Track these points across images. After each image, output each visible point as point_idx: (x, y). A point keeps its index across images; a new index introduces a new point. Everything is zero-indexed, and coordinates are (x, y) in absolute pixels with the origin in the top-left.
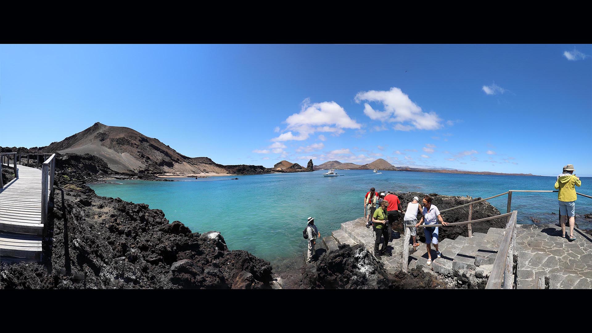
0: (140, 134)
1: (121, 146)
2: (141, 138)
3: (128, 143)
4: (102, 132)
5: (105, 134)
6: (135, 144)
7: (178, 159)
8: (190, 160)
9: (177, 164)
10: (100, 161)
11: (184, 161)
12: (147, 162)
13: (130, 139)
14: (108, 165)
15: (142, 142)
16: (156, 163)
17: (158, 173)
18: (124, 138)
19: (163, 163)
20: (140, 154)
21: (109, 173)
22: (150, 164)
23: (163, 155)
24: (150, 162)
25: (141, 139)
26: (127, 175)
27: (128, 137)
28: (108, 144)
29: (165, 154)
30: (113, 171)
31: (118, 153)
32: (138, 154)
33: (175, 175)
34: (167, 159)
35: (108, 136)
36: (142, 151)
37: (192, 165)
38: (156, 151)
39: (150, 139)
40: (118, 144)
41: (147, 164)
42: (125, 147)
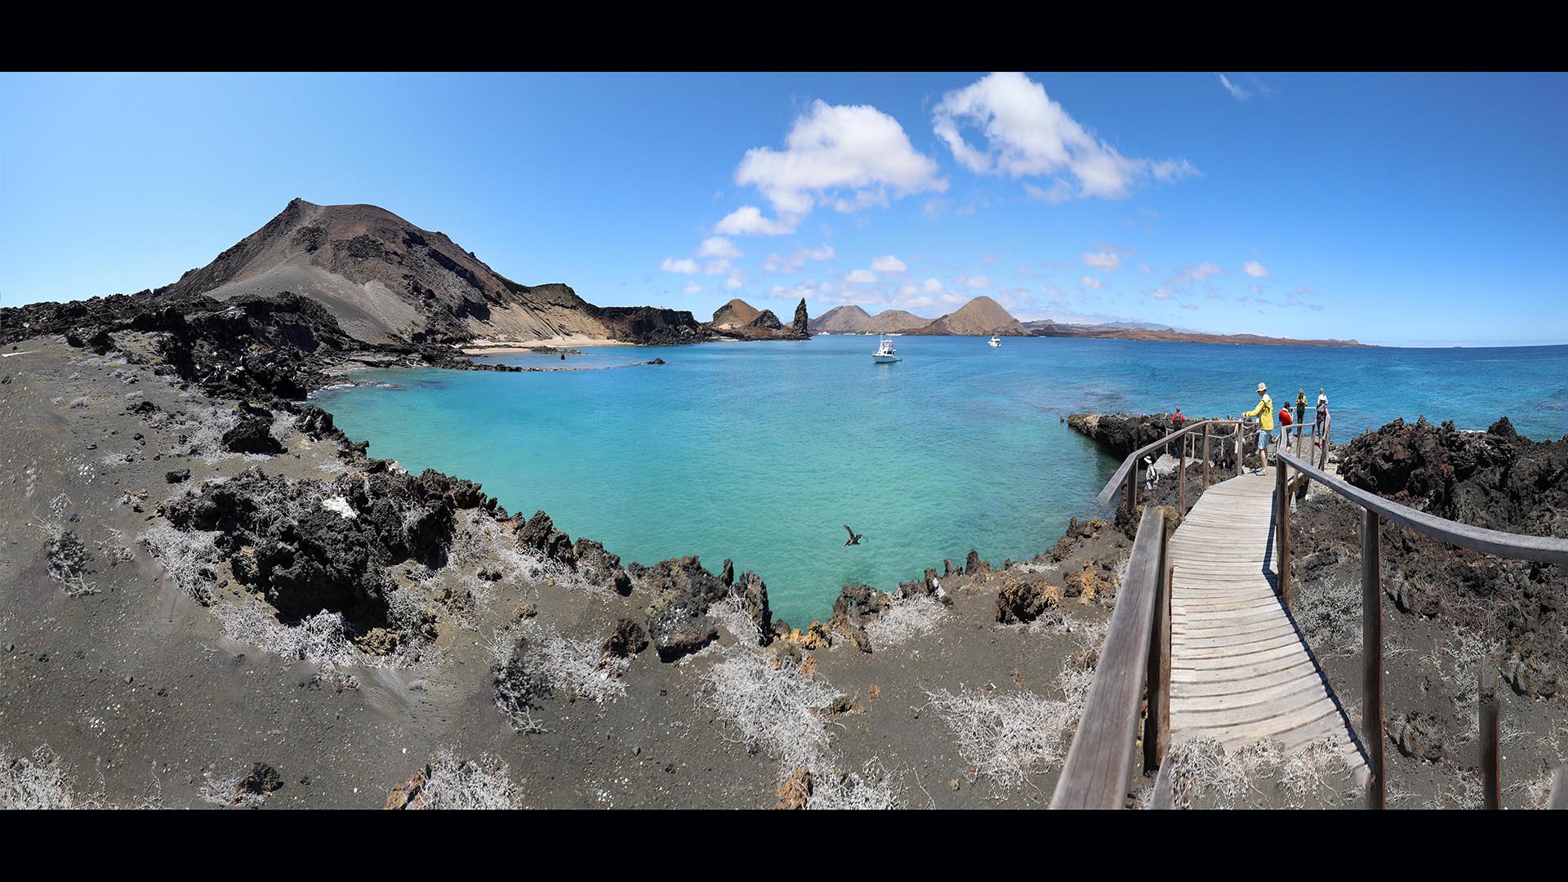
0: (403, 221)
1: (360, 262)
2: (407, 233)
3: (378, 251)
4: (310, 226)
5: (317, 230)
6: (395, 253)
7: (499, 295)
8: (524, 293)
9: (499, 308)
10: (317, 312)
11: (513, 299)
12: (429, 306)
13: (381, 238)
14: (337, 324)
15: (411, 247)
16: (450, 308)
17: (458, 341)
18: (365, 237)
19: (469, 308)
20: (409, 284)
21: (345, 347)
22: (437, 313)
23: (465, 283)
24: (436, 308)
25: (407, 237)
26: (390, 350)
27: (376, 233)
28: (329, 259)
29: (467, 279)
30: (353, 341)
31: (355, 282)
32: (406, 282)
33: (499, 346)
34: (475, 296)
35: (327, 234)
36: (414, 273)
37: (532, 310)
38: (445, 272)
39: (429, 234)
40: (353, 255)
41: (430, 311)
42: (372, 263)
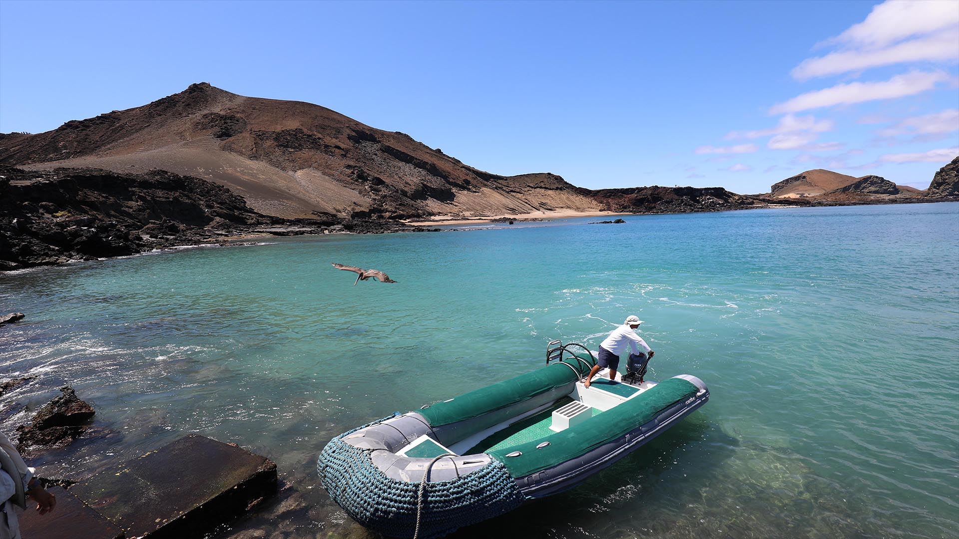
0: (350, 120)
1: (291, 153)
2: (354, 131)
3: (315, 144)
4: (222, 113)
5: (232, 118)
6: (338, 147)
7: (467, 182)
8: (500, 181)
9: (466, 192)
10: (211, 191)
11: (485, 186)
12: (378, 191)
13: (319, 133)
14: (245, 202)
15: (359, 142)
16: (404, 193)
17: (408, 217)
18: (298, 131)
19: (424, 192)
20: (353, 173)
21: (249, 222)
22: (385, 196)
23: (424, 172)
24: (384, 191)
25: (354, 134)
26: (310, 223)
27: (314, 128)
28: (247, 146)
29: (428, 170)
30: (262, 216)
31: (284, 169)
32: (349, 171)
33: (456, 220)
34: (435, 182)
35: (246, 124)
36: (358, 164)
37: (508, 192)
38: (401, 164)
39: (383, 133)
40: (281, 145)
41: (377, 195)
42: (306, 153)
